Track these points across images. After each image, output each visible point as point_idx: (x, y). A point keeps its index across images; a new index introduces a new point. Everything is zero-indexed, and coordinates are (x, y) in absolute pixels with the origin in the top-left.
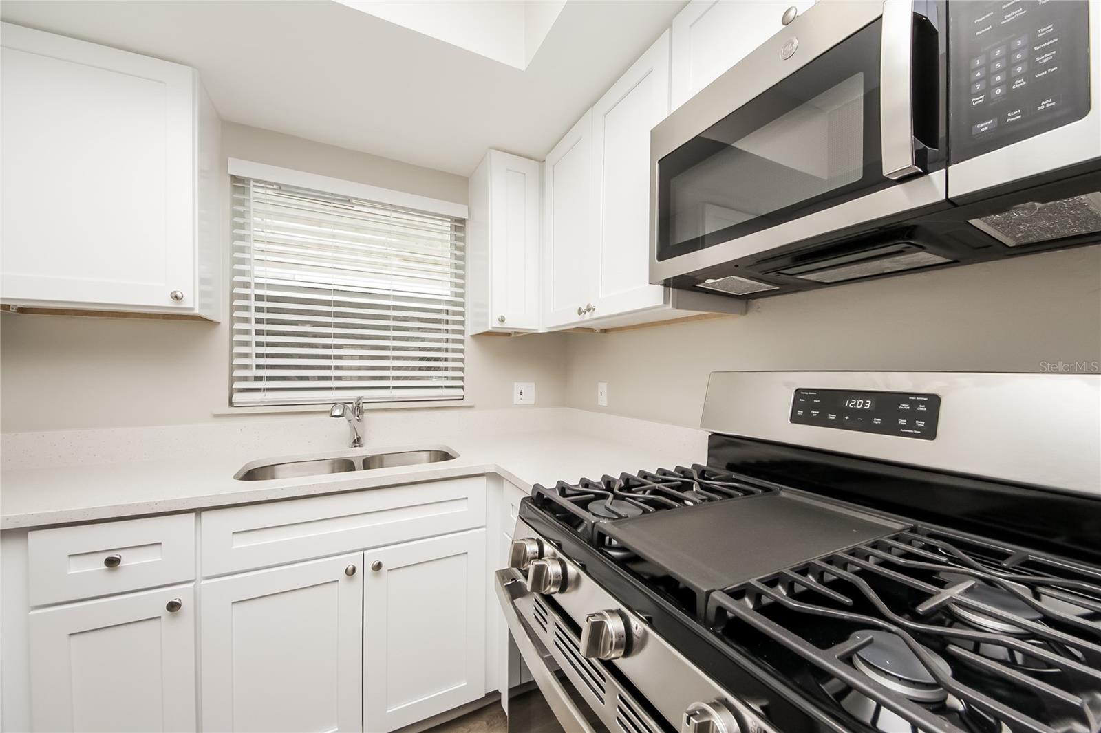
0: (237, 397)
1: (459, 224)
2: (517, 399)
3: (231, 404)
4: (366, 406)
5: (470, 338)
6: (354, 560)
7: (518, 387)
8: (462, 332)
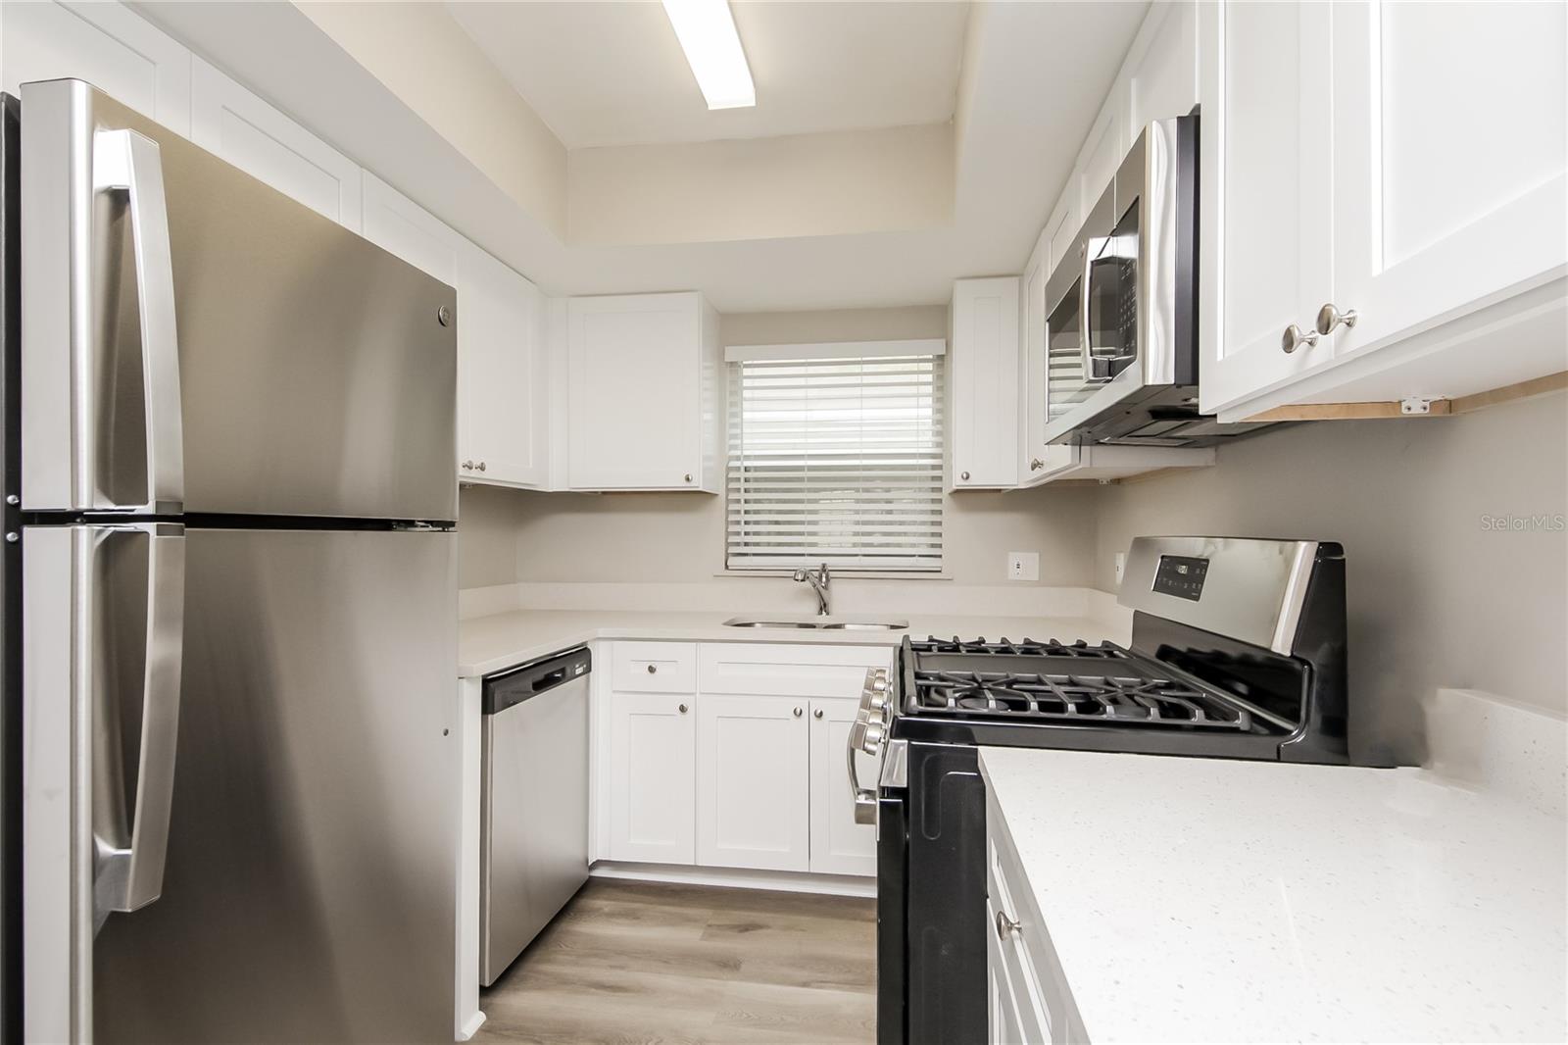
0: (732, 561)
1: (941, 360)
2: (1013, 573)
3: (727, 567)
4: (832, 574)
5: (949, 497)
6: (802, 705)
7: (1014, 558)
8: (940, 490)
